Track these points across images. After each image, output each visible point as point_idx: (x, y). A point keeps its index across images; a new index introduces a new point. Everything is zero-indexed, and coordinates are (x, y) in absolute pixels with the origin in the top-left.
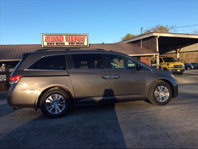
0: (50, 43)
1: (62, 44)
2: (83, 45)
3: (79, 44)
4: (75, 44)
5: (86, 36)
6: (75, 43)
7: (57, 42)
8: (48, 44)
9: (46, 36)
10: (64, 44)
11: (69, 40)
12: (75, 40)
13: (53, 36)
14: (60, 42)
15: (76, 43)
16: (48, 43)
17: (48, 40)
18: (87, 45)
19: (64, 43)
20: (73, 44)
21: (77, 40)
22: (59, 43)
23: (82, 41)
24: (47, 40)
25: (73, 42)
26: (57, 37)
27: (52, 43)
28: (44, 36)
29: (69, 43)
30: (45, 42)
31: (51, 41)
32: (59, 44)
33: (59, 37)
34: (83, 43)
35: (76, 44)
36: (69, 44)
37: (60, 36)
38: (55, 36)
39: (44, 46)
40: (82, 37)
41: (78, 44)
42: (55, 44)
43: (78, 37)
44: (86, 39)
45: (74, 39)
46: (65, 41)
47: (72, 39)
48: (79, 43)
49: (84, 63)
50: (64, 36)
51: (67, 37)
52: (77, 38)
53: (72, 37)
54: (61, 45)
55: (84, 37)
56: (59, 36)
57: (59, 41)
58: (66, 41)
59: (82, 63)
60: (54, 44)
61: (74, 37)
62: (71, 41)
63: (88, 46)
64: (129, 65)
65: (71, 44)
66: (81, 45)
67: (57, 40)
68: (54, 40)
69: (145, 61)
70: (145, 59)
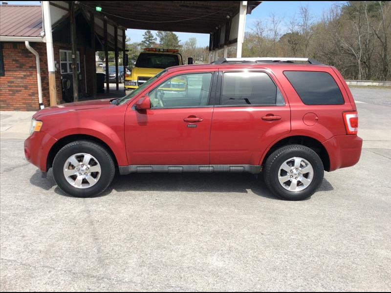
69: (18, 59)
70: (19, 53)
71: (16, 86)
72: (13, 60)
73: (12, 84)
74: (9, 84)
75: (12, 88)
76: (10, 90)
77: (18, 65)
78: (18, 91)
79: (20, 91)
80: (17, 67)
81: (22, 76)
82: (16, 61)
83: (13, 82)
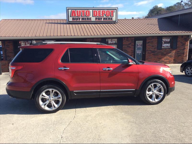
0: (76, 18)
1: (89, 20)
2: (111, 20)
3: (107, 20)
4: (102, 20)
5: (115, 10)
6: (102, 18)
7: (83, 17)
8: (73, 20)
9: (71, 11)
10: (90, 20)
11: (95, 15)
12: (103, 15)
13: (79, 10)
14: (87, 17)
15: (104, 18)
16: (73, 18)
17: (74, 15)
18: (115, 20)
19: (90, 18)
20: (100, 20)
21: (105, 14)
22: (85, 18)
23: (111, 16)
24: (72, 15)
25: (100, 17)
26: (83, 11)
27: (77, 18)
28: (69, 10)
29: (96, 18)
30: (70, 17)
31: (77, 16)
32: (85, 20)
33: (85, 12)
34: (111, 18)
35: (104, 20)
36: (96, 20)
37: (87, 10)
38: (81, 10)
39: (69, 21)
40: (110, 11)
41: (105, 20)
42: (81, 20)
43: (106, 11)
44: (115, 13)
45: (101, 14)
46: (91, 16)
47: (99, 13)
48: (107, 18)
49: (112, 42)
50: (91, 11)
51: (94, 12)
52: (105, 13)
53: (99, 12)
54: (87, 20)
55: (112, 12)
56: (85, 10)
57: (85, 16)
58: (93, 16)
59: (109, 43)
60: (79, 19)
61: (101, 11)
62: (97, 17)
63: (117, 22)
64: (164, 45)
65: (98, 20)
66: (109, 20)
67: (83, 15)
68: (80, 15)
69: (182, 42)
70: (183, 39)
71: (180, 53)
72: (181, 43)
73: (179, 53)
74: (177, 53)
75: (179, 54)
76: (177, 55)
77: (182, 44)
78: (180, 55)
79: (181, 55)
80: (182, 45)
81: (183, 49)
82: (182, 43)
83: (179, 52)
